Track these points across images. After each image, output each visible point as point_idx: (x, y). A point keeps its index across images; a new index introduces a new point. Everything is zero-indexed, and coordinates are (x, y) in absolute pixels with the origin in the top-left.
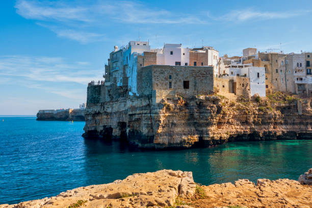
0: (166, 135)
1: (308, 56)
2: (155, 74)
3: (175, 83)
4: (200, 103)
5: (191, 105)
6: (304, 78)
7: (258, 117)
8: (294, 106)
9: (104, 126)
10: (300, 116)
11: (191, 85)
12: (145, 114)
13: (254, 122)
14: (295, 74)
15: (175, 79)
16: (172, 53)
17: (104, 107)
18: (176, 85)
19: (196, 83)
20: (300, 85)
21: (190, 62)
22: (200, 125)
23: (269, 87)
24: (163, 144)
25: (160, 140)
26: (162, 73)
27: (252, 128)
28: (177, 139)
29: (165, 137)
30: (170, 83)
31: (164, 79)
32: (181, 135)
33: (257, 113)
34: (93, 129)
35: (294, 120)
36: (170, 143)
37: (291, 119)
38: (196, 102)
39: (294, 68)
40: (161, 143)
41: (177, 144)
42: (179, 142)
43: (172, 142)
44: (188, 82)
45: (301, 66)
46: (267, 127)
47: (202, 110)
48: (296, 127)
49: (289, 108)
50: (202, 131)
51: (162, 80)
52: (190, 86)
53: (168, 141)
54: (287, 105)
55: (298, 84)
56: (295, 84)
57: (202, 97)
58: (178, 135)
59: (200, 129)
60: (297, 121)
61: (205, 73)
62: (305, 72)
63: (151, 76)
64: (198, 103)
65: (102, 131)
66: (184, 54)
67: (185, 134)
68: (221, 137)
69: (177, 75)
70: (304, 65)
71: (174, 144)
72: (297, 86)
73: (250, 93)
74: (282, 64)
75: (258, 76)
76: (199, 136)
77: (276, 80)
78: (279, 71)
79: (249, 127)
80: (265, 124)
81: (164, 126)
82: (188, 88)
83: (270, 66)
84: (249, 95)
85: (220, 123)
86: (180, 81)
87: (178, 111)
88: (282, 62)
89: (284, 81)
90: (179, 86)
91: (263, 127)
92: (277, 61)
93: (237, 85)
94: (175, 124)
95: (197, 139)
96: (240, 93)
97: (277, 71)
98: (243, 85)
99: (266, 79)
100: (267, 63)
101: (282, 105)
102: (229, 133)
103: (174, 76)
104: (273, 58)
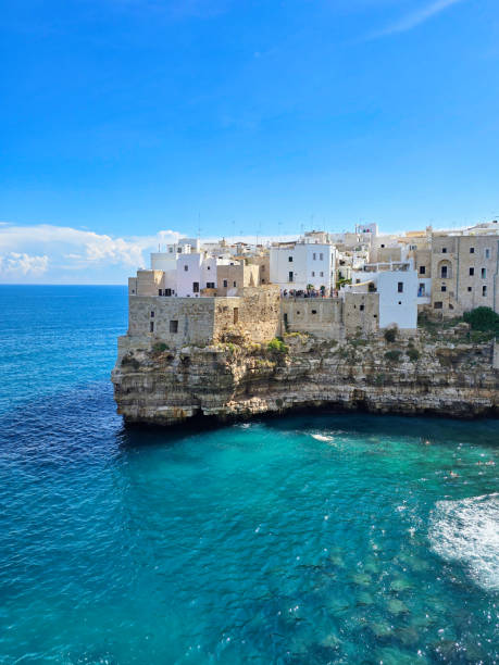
0: (135, 404)
3: (158, 324)
4: (186, 358)
5: (178, 359)
8: (484, 349)
10: (496, 371)
11: (181, 326)
15: (159, 317)
16: (186, 268)
18: (160, 327)
19: (187, 324)
21: (218, 281)
23: (446, 307)
25: (124, 411)
26: (142, 308)
27: (361, 391)
28: (150, 412)
30: (152, 323)
35: (482, 379)
36: (139, 416)
37: (474, 375)
40: (127, 415)
41: (149, 418)
42: (152, 416)
43: (143, 415)
44: (177, 322)
47: (188, 370)
50: (201, 400)
51: (141, 319)
52: (179, 329)
53: (136, 414)
58: (151, 405)
60: (490, 380)
64: (182, 358)
66: (208, 268)
68: (248, 411)
69: (162, 311)
73: (378, 321)
74: (487, 256)
75: (400, 290)
76: (196, 407)
77: (470, 289)
78: (477, 272)
79: (353, 388)
80: (393, 384)
81: (128, 391)
82: (176, 331)
83: (454, 263)
84: (374, 326)
85: (277, 381)
86: (165, 320)
87: (150, 369)
88: (487, 251)
89: (489, 292)
90: (163, 328)
91: (387, 389)
92: (472, 251)
93: (348, 309)
94: (147, 389)
95: (190, 414)
96: (353, 321)
97: (472, 271)
98: (362, 308)
99: (444, 289)
100: (446, 256)
101: (453, 347)
102: (288, 400)
103: (157, 313)
104: (463, 245)
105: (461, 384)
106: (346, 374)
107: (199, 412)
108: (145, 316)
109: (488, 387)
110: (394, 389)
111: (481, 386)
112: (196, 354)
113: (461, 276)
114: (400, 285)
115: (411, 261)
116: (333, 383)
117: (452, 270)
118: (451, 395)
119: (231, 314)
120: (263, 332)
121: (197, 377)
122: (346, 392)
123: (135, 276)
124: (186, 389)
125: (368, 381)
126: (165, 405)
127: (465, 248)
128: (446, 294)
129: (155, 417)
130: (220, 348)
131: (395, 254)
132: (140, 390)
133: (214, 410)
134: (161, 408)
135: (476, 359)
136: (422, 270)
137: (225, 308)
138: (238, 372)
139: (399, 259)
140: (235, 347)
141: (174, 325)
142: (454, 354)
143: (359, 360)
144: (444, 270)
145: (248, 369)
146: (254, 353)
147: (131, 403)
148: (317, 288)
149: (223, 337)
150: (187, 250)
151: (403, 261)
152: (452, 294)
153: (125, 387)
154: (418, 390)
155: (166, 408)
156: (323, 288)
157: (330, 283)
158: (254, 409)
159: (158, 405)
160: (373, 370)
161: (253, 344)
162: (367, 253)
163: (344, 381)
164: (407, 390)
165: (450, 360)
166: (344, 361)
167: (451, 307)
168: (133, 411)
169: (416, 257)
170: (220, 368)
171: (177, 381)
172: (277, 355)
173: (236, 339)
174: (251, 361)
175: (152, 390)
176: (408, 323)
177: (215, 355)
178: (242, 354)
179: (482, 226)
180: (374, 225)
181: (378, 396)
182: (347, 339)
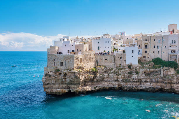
3: (57, 63)
4: (65, 74)
6: (176, 51)
10: (162, 77)
14: (170, 48)
15: (57, 61)
16: (65, 45)
18: (57, 64)
19: (66, 63)
20: (172, 56)
25: (46, 90)
26: (51, 58)
27: (121, 84)
28: (54, 91)
30: (55, 63)
35: (158, 80)
37: (155, 79)
39: (169, 44)
41: (54, 93)
42: (55, 92)
45: (175, 42)
47: (66, 78)
48: (159, 84)
50: (70, 87)
51: (51, 62)
52: (63, 65)
55: (170, 55)
56: (168, 55)
60: (160, 80)
61: (70, 58)
62: (178, 47)
66: (73, 45)
69: (58, 59)
70: (177, 42)
71: (52, 92)
73: (126, 62)
74: (159, 42)
75: (133, 52)
76: (69, 89)
77: (154, 52)
78: (156, 47)
79: (118, 83)
80: (131, 82)
81: (47, 84)
82: (62, 65)
83: (149, 44)
84: (125, 64)
85: (94, 81)
86: (59, 62)
87: (54, 77)
88: (159, 40)
89: (160, 53)
90: (58, 64)
91: (129, 83)
92: (154, 40)
93: (117, 58)
94: (53, 83)
95: (67, 91)
96: (118, 62)
97: (154, 47)
98: (121, 58)
99: (146, 52)
100: (147, 42)
101: (149, 70)
102: (98, 87)
103: (56, 59)
104: (151, 38)
105: (151, 82)
106: (116, 79)
107: (70, 91)
108: (53, 61)
109: (160, 82)
110: (131, 83)
111: (157, 82)
112: (69, 73)
113: (151, 48)
114: (133, 51)
115: (136, 43)
116: (112, 81)
117: (148, 46)
118: (148, 85)
119: (80, 60)
120: (90, 66)
121: (69, 80)
122: (116, 84)
123: (49, 48)
124: (66, 84)
125: (123, 81)
126: (59, 88)
127: (152, 39)
128: (147, 54)
129: (56, 92)
130: (76, 71)
131: (131, 41)
132: (51, 84)
133: (74, 90)
134: (58, 90)
135: (156, 74)
136: (139, 46)
137: (78, 58)
138: (82, 78)
139: (132, 43)
140: (81, 70)
141: (62, 63)
142: (149, 72)
143: (120, 74)
144: (146, 46)
145: (85, 77)
146: (87, 72)
147: (48, 88)
148: (107, 52)
149: (77, 67)
150: (66, 40)
151: (134, 43)
152: (148, 53)
153: (46, 83)
154: (138, 83)
155: (59, 89)
156: (109, 52)
157: (111, 50)
158: (87, 90)
159: (57, 89)
160: (124, 77)
161: (87, 69)
162: (122, 41)
163: (115, 81)
164: (135, 83)
165: (148, 74)
166: (115, 75)
167: (148, 58)
168: (49, 90)
169: (137, 42)
170: (76, 77)
171: (63, 81)
172: (94, 73)
173: (81, 68)
174: (86, 75)
175: (55, 84)
176: (135, 63)
177: (74, 73)
178: (83, 73)
179: (158, 33)
180: (125, 32)
181: (126, 86)
182: (116, 68)
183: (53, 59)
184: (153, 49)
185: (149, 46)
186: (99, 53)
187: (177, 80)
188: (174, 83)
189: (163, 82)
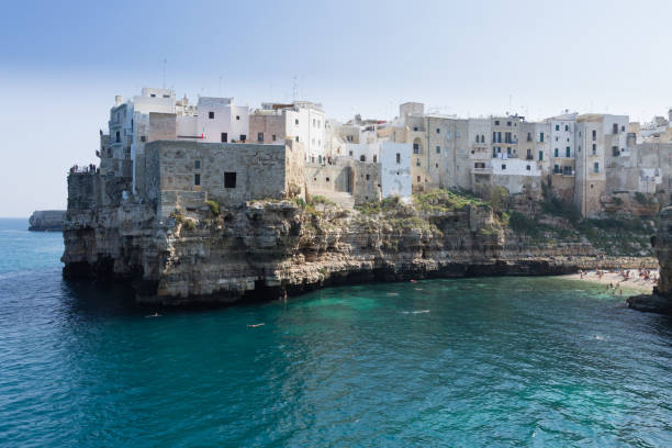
0: (184, 279)
1: (497, 123)
2: (166, 159)
3: (207, 176)
4: (255, 216)
5: (240, 218)
6: (487, 164)
7: (392, 238)
8: (464, 215)
9: (100, 255)
10: (474, 234)
11: (240, 179)
12: (148, 236)
13: (384, 248)
14: (472, 156)
15: (208, 168)
16: (211, 115)
17: (97, 218)
18: (209, 181)
19: (249, 177)
20: (479, 177)
21: (250, 134)
22: (259, 258)
23: (422, 180)
24: (179, 296)
25: (171, 289)
26: (181, 157)
27: (380, 258)
28: (208, 287)
29: (182, 282)
31: (184, 169)
32: (217, 278)
33: (391, 229)
34: (79, 259)
35: (462, 242)
37: (456, 241)
38: (248, 215)
39: (470, 145)
40: (174, 294)
42: (210, 291)
43: (196, 293)
44: (234, 174)
45: (483, 141)
46: (408, 255)
47: (260, 230)
48: (466, 254)
49: (456, 219)
50: (263, 269)
51: (180, 171)
52: (238, 182)
53: (186, 292)
54: (452, 214)
55: (476, 175)
56: (470, 174)
57: (258, 205)
58: (208, 278)
59: (260, 265)
61: (268, 157)
62: (490, 153)
63: (158, 162)
64: (251, 216)
65: (95, 264)
66: (238, 118)
67: (224, 277)
68: (305, 280)
69: (212, 160)
70: (488, 139)
71: (199, 296)
72: (474, 178)
73: (382, 191)
75: (398, 160)
76: (257, 278)
77: (437, 166)
78: (443, 150)
79: (373, 257)
80: (405, 250)
82: (233, 186)
83: (425, 141)
84: (379, 195)
85: (313, 250)
86: (217, 172)
90: (214, 182)
91: (400, 256)
92: (438, 131)
93: (356, 178)
94: (203, 258)
95: (251, 286)
96: (361, 191)
97: (438, 150)
99: (419, 164)
100: (419, 134)
101: (441, 214)
102: (328, 270)
103: (205, 162)
104: (432, 125)
105: (448, 247)
106: (364, 242)
107: (260, 284)
108: (187, 167)
109: (468, 249)
110: (404, 254)
111: (462, 248)
113: (431, 153)
114: (398, 155)
117: (424, 144)
127: (433, 128)
128: (421, 168)
129: (215, 292)
130: (293, 204)
132: (194, 259)
134: (220, 282)
142: (439, 222)
144: (416, 146)
152: (425, 169)
155: (226, 281)
160: (387, 237)
163: (363, 250)
166: (362, 230)
167: (427, 181)
170: (295, 226)
175: (208, 260)
177: (285, 213)
182: (356, 208)
183: (188, 160)
184: (435, 158)
185: (425, 148)
186: (316, 156)
187: (505, 238)
188: (500, 248)
189: (475, 247)
